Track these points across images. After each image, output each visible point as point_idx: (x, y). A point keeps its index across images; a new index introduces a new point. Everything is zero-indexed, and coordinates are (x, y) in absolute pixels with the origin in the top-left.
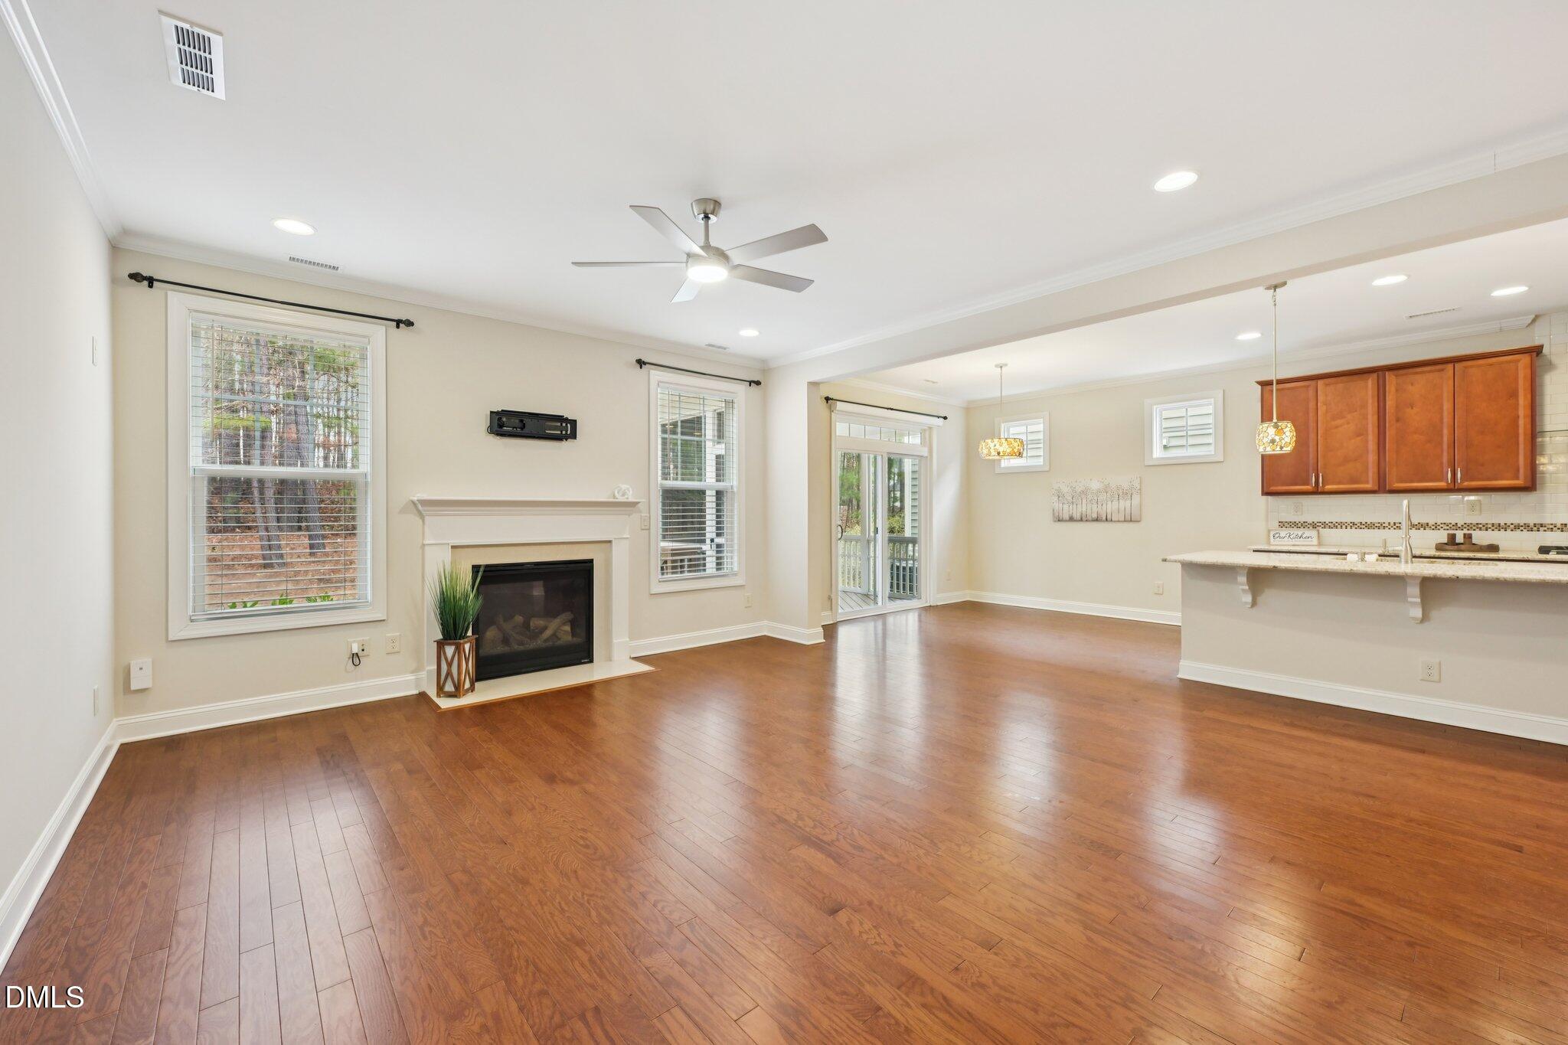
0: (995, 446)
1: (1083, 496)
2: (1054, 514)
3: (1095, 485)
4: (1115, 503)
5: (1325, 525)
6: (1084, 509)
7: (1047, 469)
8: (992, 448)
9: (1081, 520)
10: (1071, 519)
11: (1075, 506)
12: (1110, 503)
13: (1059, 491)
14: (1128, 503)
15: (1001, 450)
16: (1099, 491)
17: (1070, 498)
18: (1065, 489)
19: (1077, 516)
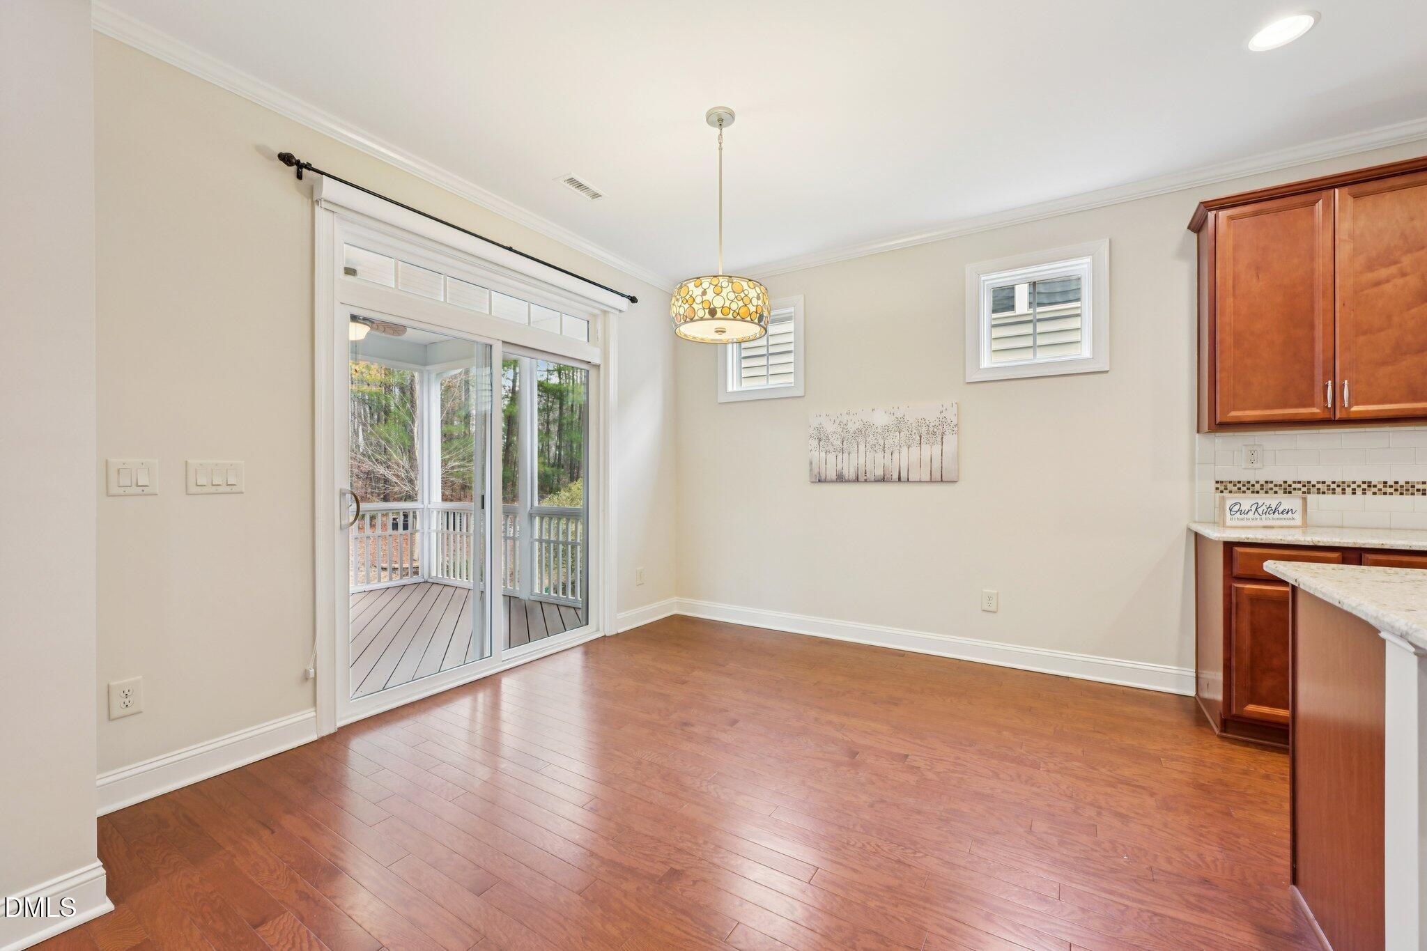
0: (704, 293)
1: (860, 438)
2: (811, 470)
3: (880, 419)
4: (915, 450)
5: (1309, 487)
6: (862, 461)
7: (801, 393)
8: (699, 300)
9: (857, 480)
10: (841, 479)
11: (846, 455)
12: (904, 450)
13: (820, 429)
14: (936, 450)
15: (718, 303)
16: (887, 429)
17: (839, 442)
18: (830, 428)
19: (850, 473)
